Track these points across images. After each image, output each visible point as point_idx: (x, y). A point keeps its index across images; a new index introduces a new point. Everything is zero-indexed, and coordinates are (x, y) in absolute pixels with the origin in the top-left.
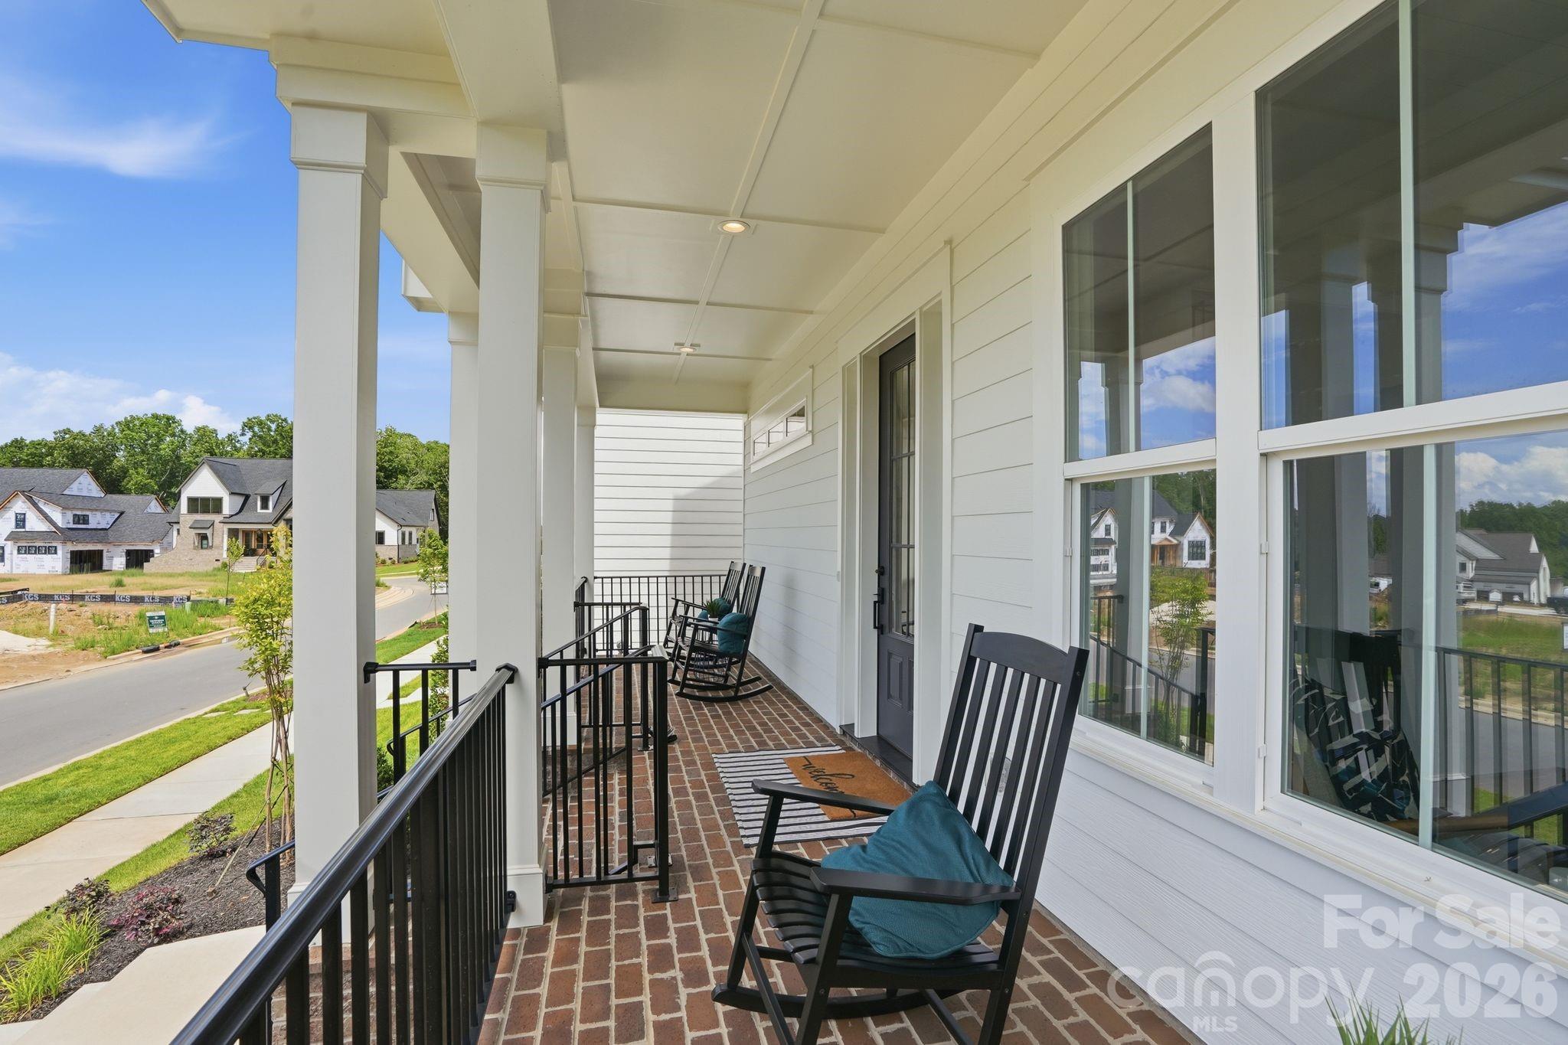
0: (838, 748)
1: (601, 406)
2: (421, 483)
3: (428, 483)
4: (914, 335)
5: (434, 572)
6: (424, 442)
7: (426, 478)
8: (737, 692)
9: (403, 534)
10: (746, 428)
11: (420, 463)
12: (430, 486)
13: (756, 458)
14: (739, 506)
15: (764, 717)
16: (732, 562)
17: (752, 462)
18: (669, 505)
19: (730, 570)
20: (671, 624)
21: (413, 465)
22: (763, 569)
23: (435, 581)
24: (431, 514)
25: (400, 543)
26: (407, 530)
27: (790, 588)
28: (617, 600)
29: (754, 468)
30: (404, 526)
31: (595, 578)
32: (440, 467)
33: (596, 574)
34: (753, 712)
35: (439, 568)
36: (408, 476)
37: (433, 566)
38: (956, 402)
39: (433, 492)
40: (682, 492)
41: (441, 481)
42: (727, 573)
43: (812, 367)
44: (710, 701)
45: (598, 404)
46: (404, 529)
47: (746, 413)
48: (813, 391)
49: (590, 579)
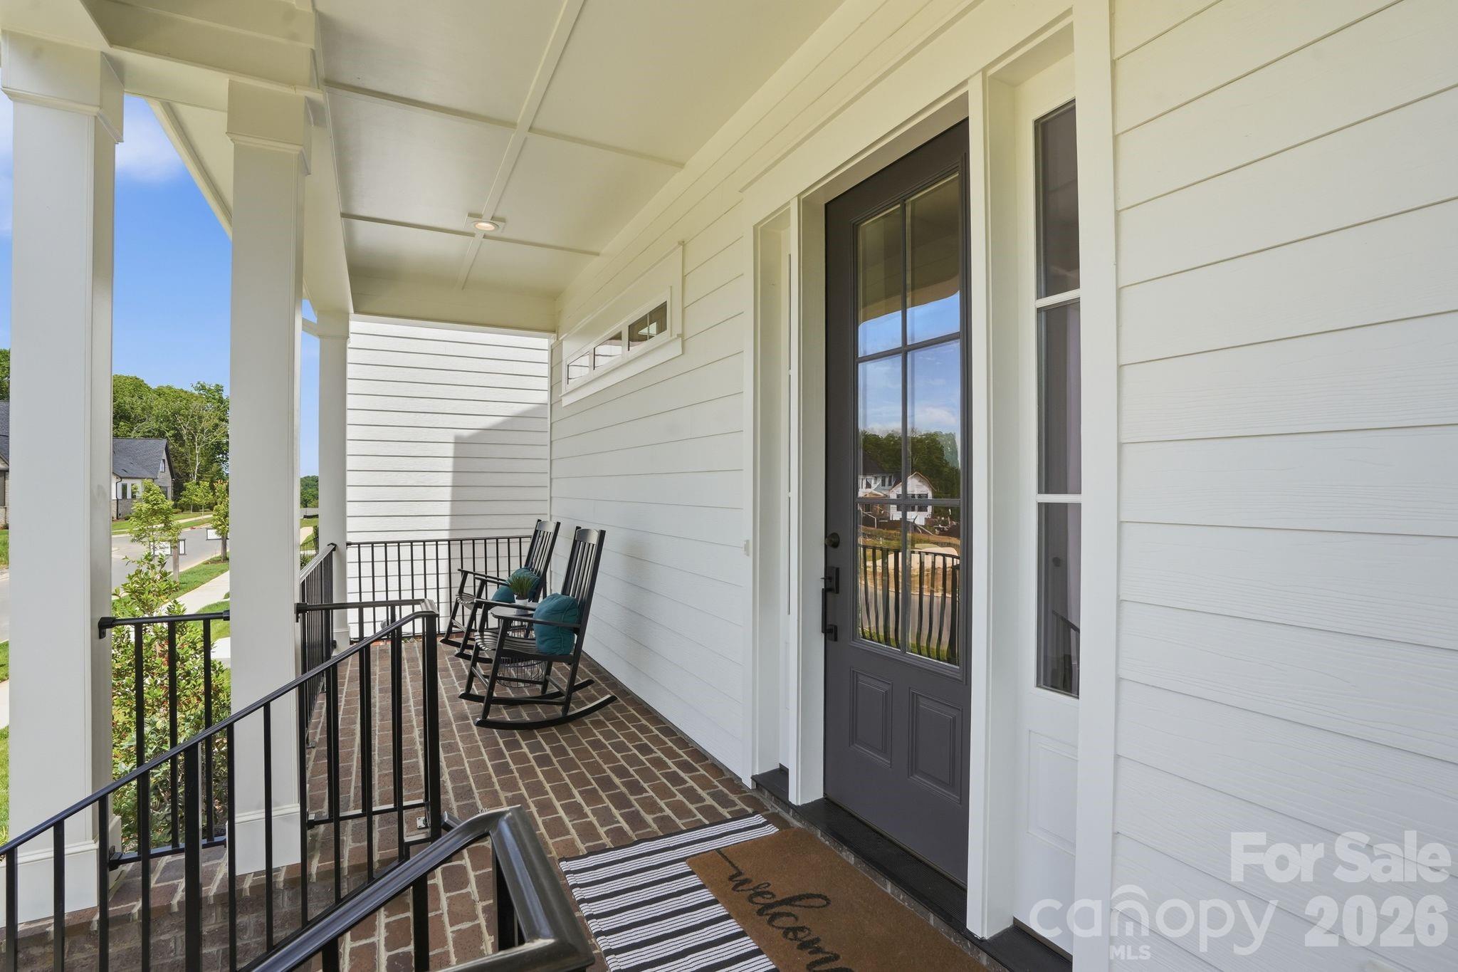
0: (758, 819)
1: (356, 312)
2: (149, 432)
3: (159, 430)
4: (965, 121)
5: (153, 530)
6: (154, 386)
7: (155, 426)
8: (566, 709)
9: (124, 487)
10: (555, 352)
11: (147, 409)
12: (161, 434)
13: (570, 387)
14: (545, 452)
15: (619, 756)
16: (539, 521)
17: (563, 393)
18: (449, 450)
19: (536, 532)
20: (457, 604)
21: (139, 411)
22: (602, 534)
23: (154, 541)
24: (162, 465)
25: (120, 497)
26: (129, 482)
27: (637, 557)
28: (380, 597)
29: (566, 401)
30: (124, 478)
31: (349, 544)
32: (173, 415)
33: (350, 538)
34: (597, 745)
35: (159, 526)
36: (132, 423)
37: (152, 524)
38: (1125, 216)
39: (165, 441)
40: (466, 433)
41: (175, 429)
42: (532, 533)
43: (683, 243)
44: (526, 727)
45: (351, 310)
46: (124, 481)
47: (554, 332)
48: (684, 277)
49: (341, 546)
